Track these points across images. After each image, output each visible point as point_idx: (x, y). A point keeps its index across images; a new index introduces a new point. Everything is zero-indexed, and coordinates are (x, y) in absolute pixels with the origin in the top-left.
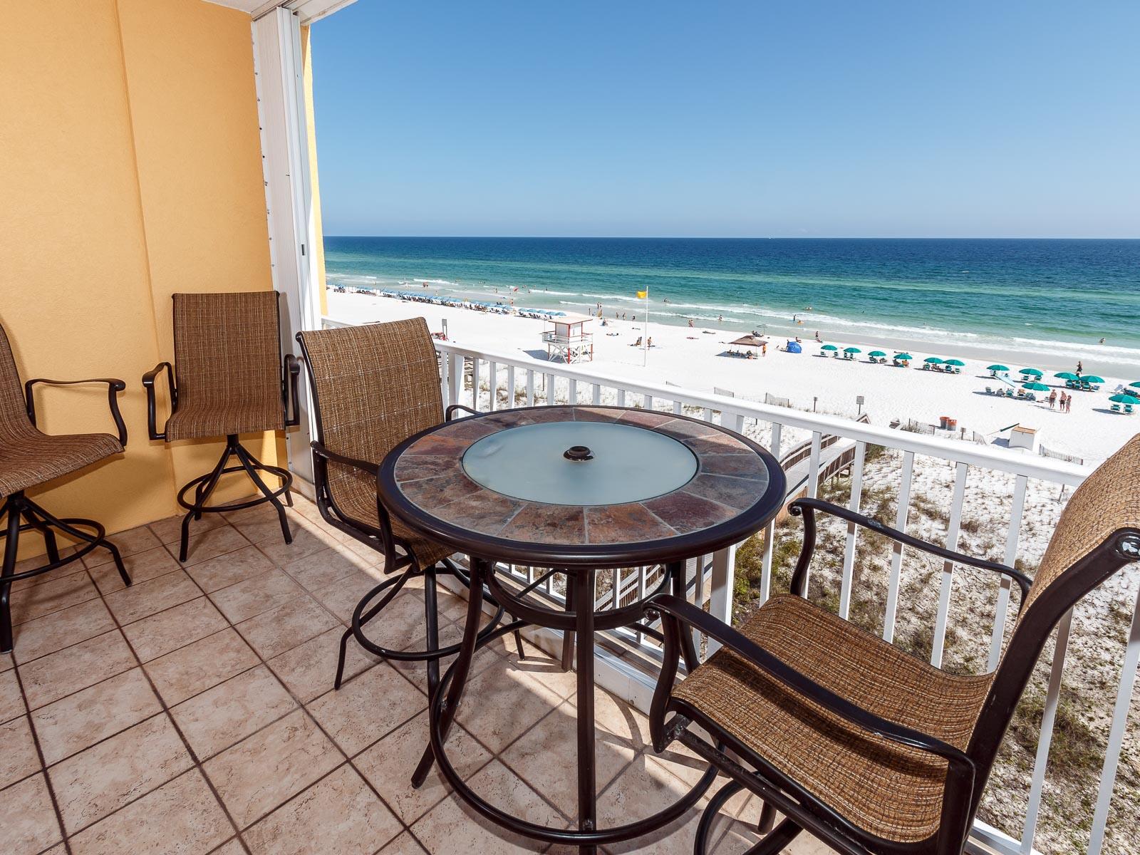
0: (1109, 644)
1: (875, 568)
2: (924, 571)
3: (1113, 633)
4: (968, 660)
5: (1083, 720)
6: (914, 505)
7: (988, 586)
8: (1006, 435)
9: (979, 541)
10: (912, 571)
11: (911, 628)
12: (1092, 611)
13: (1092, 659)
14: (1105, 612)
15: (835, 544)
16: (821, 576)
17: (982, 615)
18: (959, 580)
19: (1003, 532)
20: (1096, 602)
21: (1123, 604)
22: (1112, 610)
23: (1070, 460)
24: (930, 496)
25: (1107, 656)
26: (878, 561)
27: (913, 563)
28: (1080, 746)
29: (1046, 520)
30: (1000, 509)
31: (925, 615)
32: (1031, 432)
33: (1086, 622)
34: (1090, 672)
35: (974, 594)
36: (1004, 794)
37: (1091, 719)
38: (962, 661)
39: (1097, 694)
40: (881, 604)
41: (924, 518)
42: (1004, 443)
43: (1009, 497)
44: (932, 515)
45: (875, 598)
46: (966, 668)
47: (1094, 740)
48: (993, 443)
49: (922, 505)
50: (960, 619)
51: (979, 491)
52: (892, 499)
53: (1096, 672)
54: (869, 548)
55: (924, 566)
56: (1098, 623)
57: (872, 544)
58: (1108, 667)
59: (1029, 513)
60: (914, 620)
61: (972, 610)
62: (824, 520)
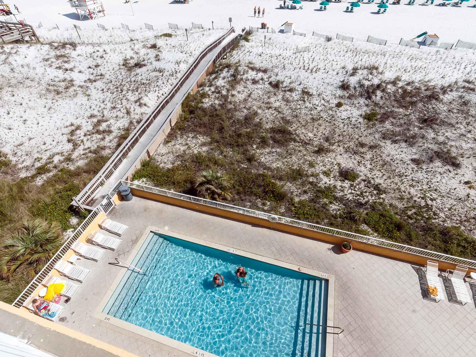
0: (300, 102)
1: (233, 96)
2: (249, 92)
3: (302, 99)
4: (260, 120)
5: (290, 129)
6: (248, 66)
7: (269, 92)
8: (283, 28)
9: (267, 76)
10: (245, 93)
11: (244, 114)
12: (297, 93)
13: (295, 109)
14: (300, 92)
15: (219, 89)
16: (215, 103)
17: (266, 103)
18: (260, 92)
19: (276, 70)
20: (299, 89)
21: (306, 88)
22: (303, 91)
23: (301, 35)
24: (253, 62)
25: (299, 107)
26: (234, 92)
27: (246, 90)
28: (288, 136)
29: (290, 63)
30: (276, 61)
31: (249, 108)
32: (291, 25)
33: (295, 97)
34: (294, 113)
35: (265, 96)
36: (267, 157)
37: (292, 127)
38: (259, 121)
39: (295, 119)
40: (235, 108)
41: (250, 71)
42: (282, 31)
43: (280, 55)
44: (253, 69)
45: (233, 107)
46: (260, 123)
47: (292, 133)
48: (279, 32)
49: (250, 65)
50: (259, 106)
51: (270, 55)
52: (240, 66)
53: (295, 113)
54: (231, 88)
55: (249, 90)
56: (298, 97)
57: (232, 86)
58: (299, 110)
59: (285, 61)
60: (245, 111)
61: (263, 102)
62: (216, 80)
